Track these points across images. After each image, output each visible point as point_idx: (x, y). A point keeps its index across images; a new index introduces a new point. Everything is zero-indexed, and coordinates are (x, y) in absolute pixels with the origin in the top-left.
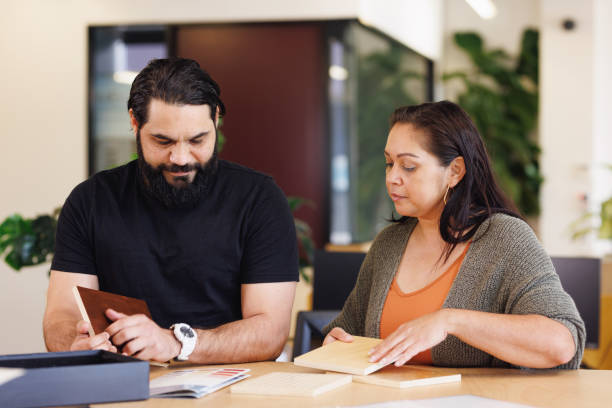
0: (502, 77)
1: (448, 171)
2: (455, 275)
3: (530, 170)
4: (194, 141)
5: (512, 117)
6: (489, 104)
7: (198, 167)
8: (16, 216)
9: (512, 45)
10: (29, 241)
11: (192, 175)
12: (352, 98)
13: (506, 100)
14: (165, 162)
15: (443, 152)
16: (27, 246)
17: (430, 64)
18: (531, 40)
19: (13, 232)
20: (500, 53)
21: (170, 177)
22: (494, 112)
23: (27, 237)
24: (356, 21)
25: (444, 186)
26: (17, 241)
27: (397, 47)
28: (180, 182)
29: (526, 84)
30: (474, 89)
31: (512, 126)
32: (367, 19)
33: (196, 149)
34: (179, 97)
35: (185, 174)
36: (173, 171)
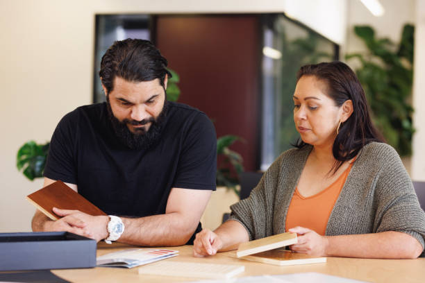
0: (387, 57)
1: (341, 110)
2: (344, 183)
3: (406, 124)
4: (149, 102)
5: (394, 86)
6: (377, 76)
7: (152, 120)
8: (32, 142)
9: (396, 36)
10: (40, 160)
11: (147, 126)
12: (278, 72)
13: (389, 74)
14: (128, 117)
15: (338, 95)
16: (39, 163)
17: (337, 47)
18: (409, 32)
19: (29, 154)
20: (387, 41)
21: (132, 128)
22: (381, 83)
23: (39, 157)
24: (282, 15)
25: (338, 120)
26: (32, 160)
27: (313, 34)
28: (139, 131)
29: (404, 63)
30: (367, 66)
31: (394, 92)
32: (291, 14)
33: (149, 108)
34: (135, 76)
35: (142, 126)
36: (133, 124)
